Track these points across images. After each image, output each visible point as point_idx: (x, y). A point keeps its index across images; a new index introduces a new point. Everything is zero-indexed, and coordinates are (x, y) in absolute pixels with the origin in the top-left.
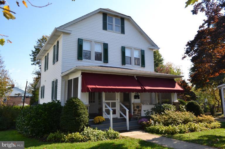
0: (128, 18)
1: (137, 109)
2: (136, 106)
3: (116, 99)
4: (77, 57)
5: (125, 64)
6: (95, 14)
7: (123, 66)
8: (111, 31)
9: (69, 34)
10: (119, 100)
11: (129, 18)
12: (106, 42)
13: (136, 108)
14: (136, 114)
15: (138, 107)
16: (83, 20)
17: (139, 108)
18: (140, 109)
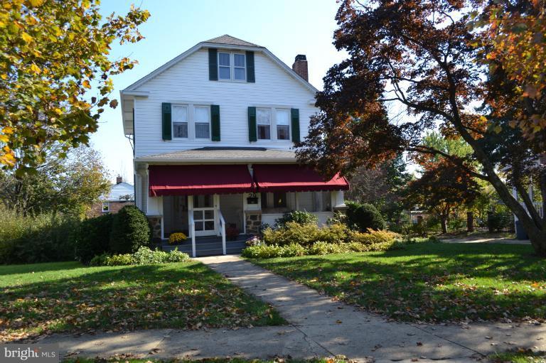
0: (261, 50)
1: (253, 222)
2: (249, 215)
3: (215, 205)
4: (161, 136)
5: (255, 140)
6: (193, 53)
7: (252, 143)
8: (227, 80)
9: (145, 97)
10: (218, 207)
11: (263, 51)
12: (215, 104)
13: (249, 220)
14: (250, 228)
15: (253, 217)
16: (171, 69)
17: (256, 219)
18: (258, 220)
